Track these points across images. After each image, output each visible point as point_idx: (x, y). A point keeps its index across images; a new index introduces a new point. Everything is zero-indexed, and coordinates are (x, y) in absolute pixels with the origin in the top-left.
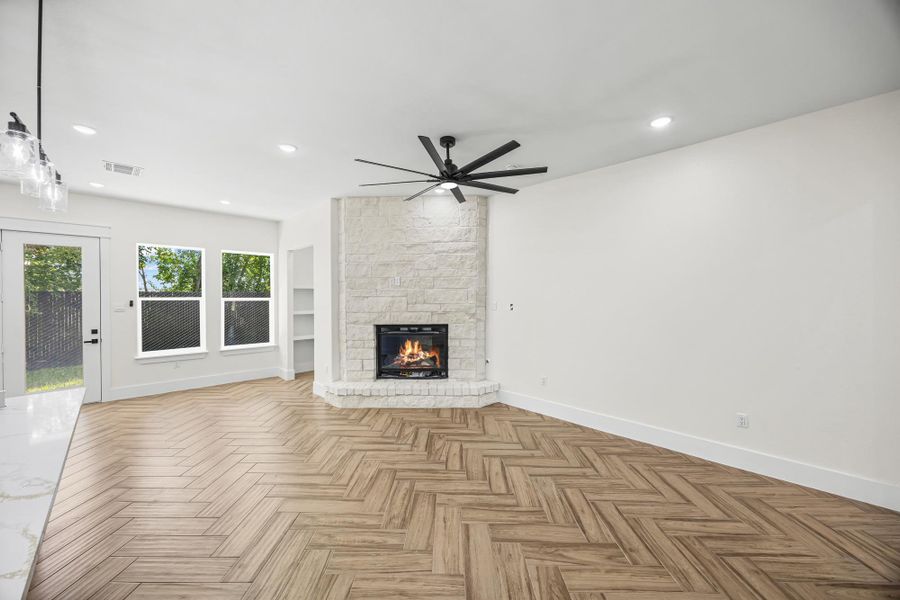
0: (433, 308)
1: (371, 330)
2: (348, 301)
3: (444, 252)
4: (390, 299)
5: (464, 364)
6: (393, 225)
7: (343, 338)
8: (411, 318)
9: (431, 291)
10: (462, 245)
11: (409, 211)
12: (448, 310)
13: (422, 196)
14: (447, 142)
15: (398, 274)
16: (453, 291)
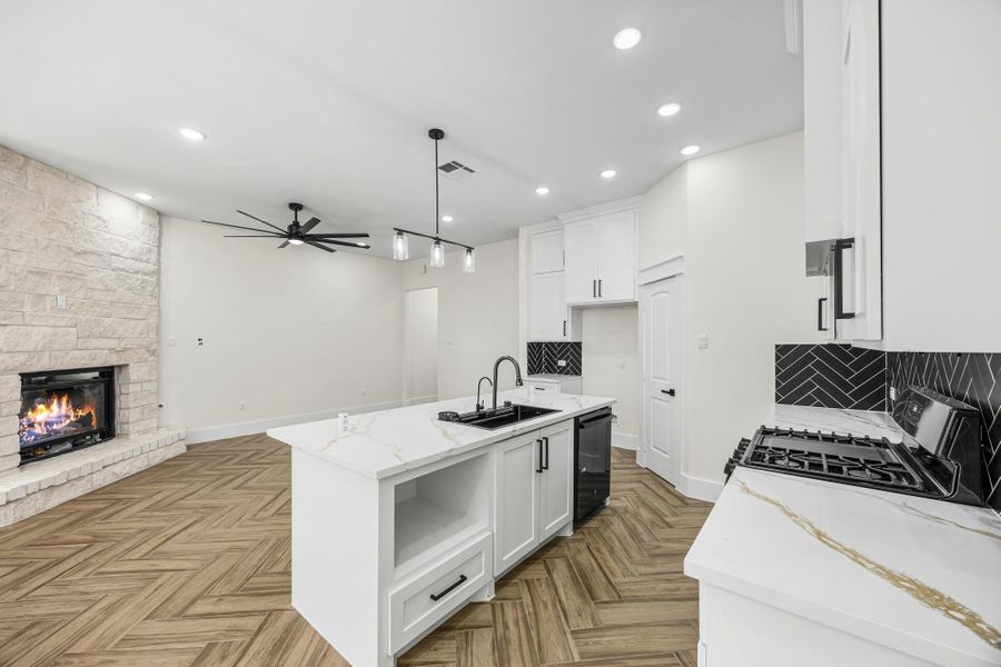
0: (112, 343)
3: (123, 270)
4: (49, 330)
5: (146, 412)
6: (52, 213)
8: (83, 358)
9: (109, 321)
10: (142, 266)
11: (80, 201)
12: (129, 346)
13: (98, 187)
14: (296, 207)
15: (62, 291)
16: (133, 322)
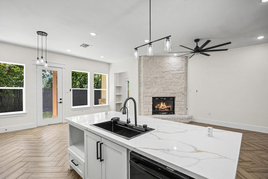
0: (171, 92)
1: (151, 98)
2: (144, 90)
3: (174, 74)
4: (157, 89)
5: (181, 110)
6: (158, 65)
7: (142, 101)
8: (164, 95)
9: (171, 86)
10: (180, 72)
11: (164, 61)
12: (176, 92)
13: (168, 56)
14: (197, 41)
15: (160, 81)
16: (177, 86)
